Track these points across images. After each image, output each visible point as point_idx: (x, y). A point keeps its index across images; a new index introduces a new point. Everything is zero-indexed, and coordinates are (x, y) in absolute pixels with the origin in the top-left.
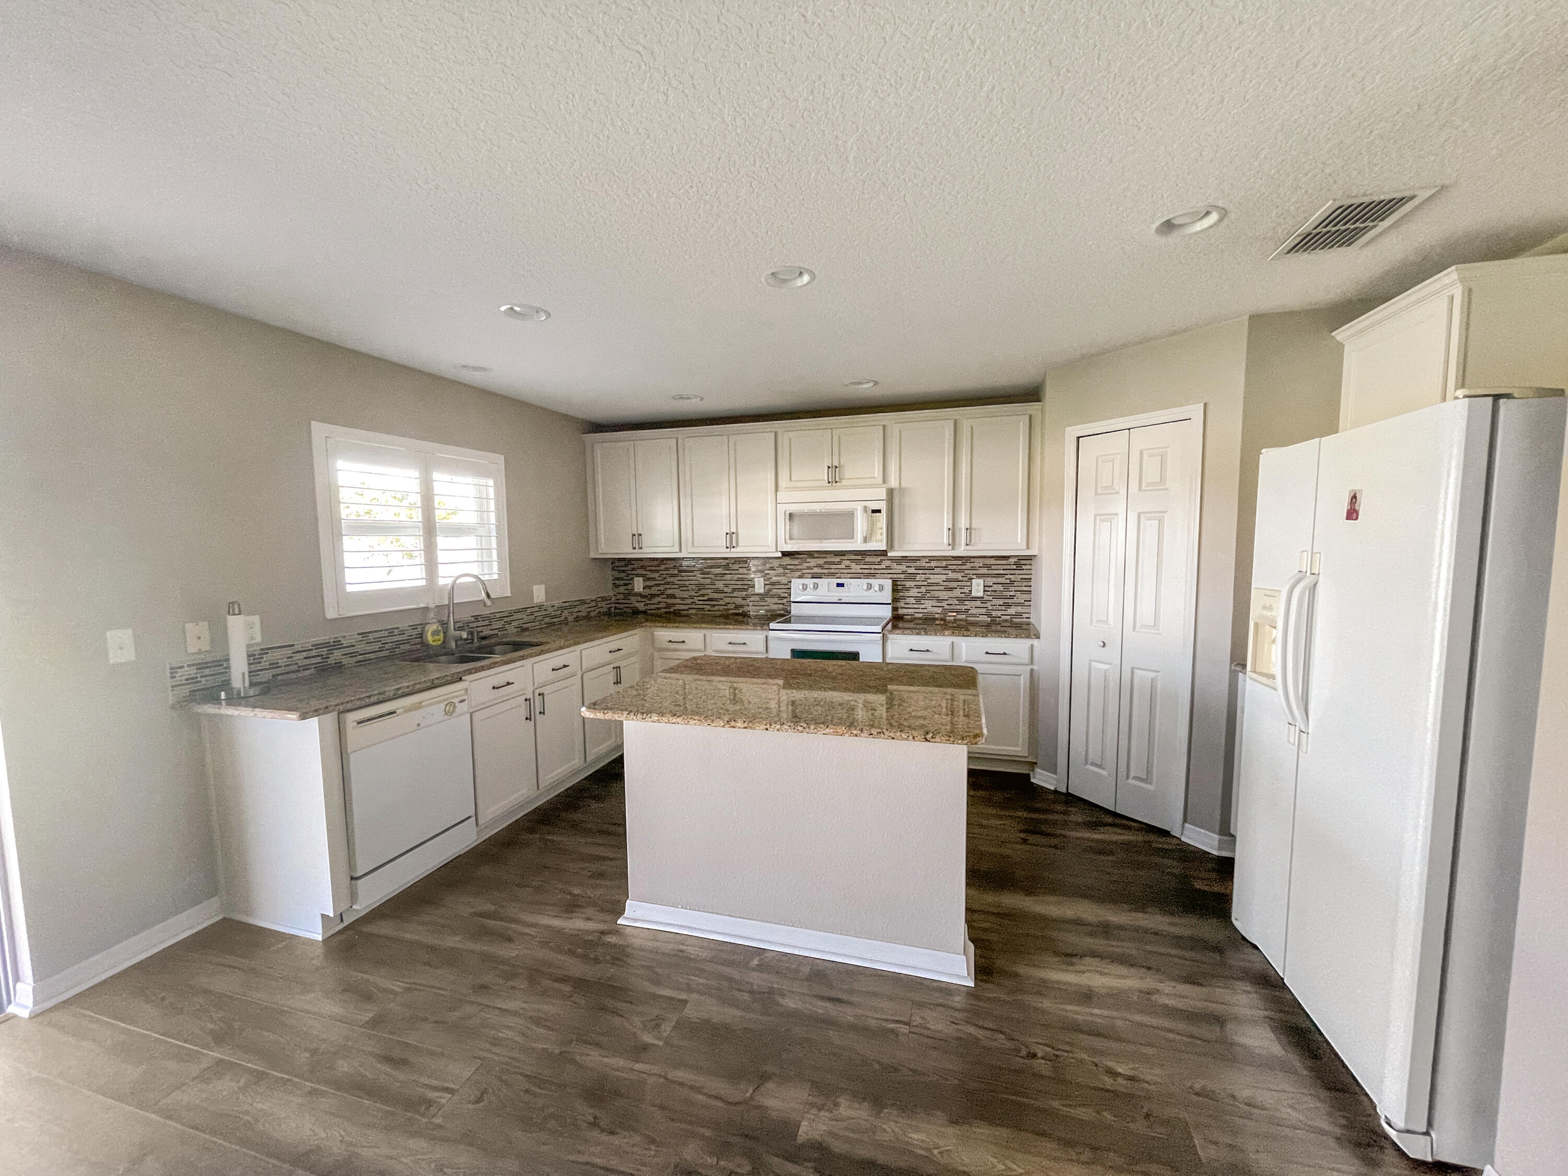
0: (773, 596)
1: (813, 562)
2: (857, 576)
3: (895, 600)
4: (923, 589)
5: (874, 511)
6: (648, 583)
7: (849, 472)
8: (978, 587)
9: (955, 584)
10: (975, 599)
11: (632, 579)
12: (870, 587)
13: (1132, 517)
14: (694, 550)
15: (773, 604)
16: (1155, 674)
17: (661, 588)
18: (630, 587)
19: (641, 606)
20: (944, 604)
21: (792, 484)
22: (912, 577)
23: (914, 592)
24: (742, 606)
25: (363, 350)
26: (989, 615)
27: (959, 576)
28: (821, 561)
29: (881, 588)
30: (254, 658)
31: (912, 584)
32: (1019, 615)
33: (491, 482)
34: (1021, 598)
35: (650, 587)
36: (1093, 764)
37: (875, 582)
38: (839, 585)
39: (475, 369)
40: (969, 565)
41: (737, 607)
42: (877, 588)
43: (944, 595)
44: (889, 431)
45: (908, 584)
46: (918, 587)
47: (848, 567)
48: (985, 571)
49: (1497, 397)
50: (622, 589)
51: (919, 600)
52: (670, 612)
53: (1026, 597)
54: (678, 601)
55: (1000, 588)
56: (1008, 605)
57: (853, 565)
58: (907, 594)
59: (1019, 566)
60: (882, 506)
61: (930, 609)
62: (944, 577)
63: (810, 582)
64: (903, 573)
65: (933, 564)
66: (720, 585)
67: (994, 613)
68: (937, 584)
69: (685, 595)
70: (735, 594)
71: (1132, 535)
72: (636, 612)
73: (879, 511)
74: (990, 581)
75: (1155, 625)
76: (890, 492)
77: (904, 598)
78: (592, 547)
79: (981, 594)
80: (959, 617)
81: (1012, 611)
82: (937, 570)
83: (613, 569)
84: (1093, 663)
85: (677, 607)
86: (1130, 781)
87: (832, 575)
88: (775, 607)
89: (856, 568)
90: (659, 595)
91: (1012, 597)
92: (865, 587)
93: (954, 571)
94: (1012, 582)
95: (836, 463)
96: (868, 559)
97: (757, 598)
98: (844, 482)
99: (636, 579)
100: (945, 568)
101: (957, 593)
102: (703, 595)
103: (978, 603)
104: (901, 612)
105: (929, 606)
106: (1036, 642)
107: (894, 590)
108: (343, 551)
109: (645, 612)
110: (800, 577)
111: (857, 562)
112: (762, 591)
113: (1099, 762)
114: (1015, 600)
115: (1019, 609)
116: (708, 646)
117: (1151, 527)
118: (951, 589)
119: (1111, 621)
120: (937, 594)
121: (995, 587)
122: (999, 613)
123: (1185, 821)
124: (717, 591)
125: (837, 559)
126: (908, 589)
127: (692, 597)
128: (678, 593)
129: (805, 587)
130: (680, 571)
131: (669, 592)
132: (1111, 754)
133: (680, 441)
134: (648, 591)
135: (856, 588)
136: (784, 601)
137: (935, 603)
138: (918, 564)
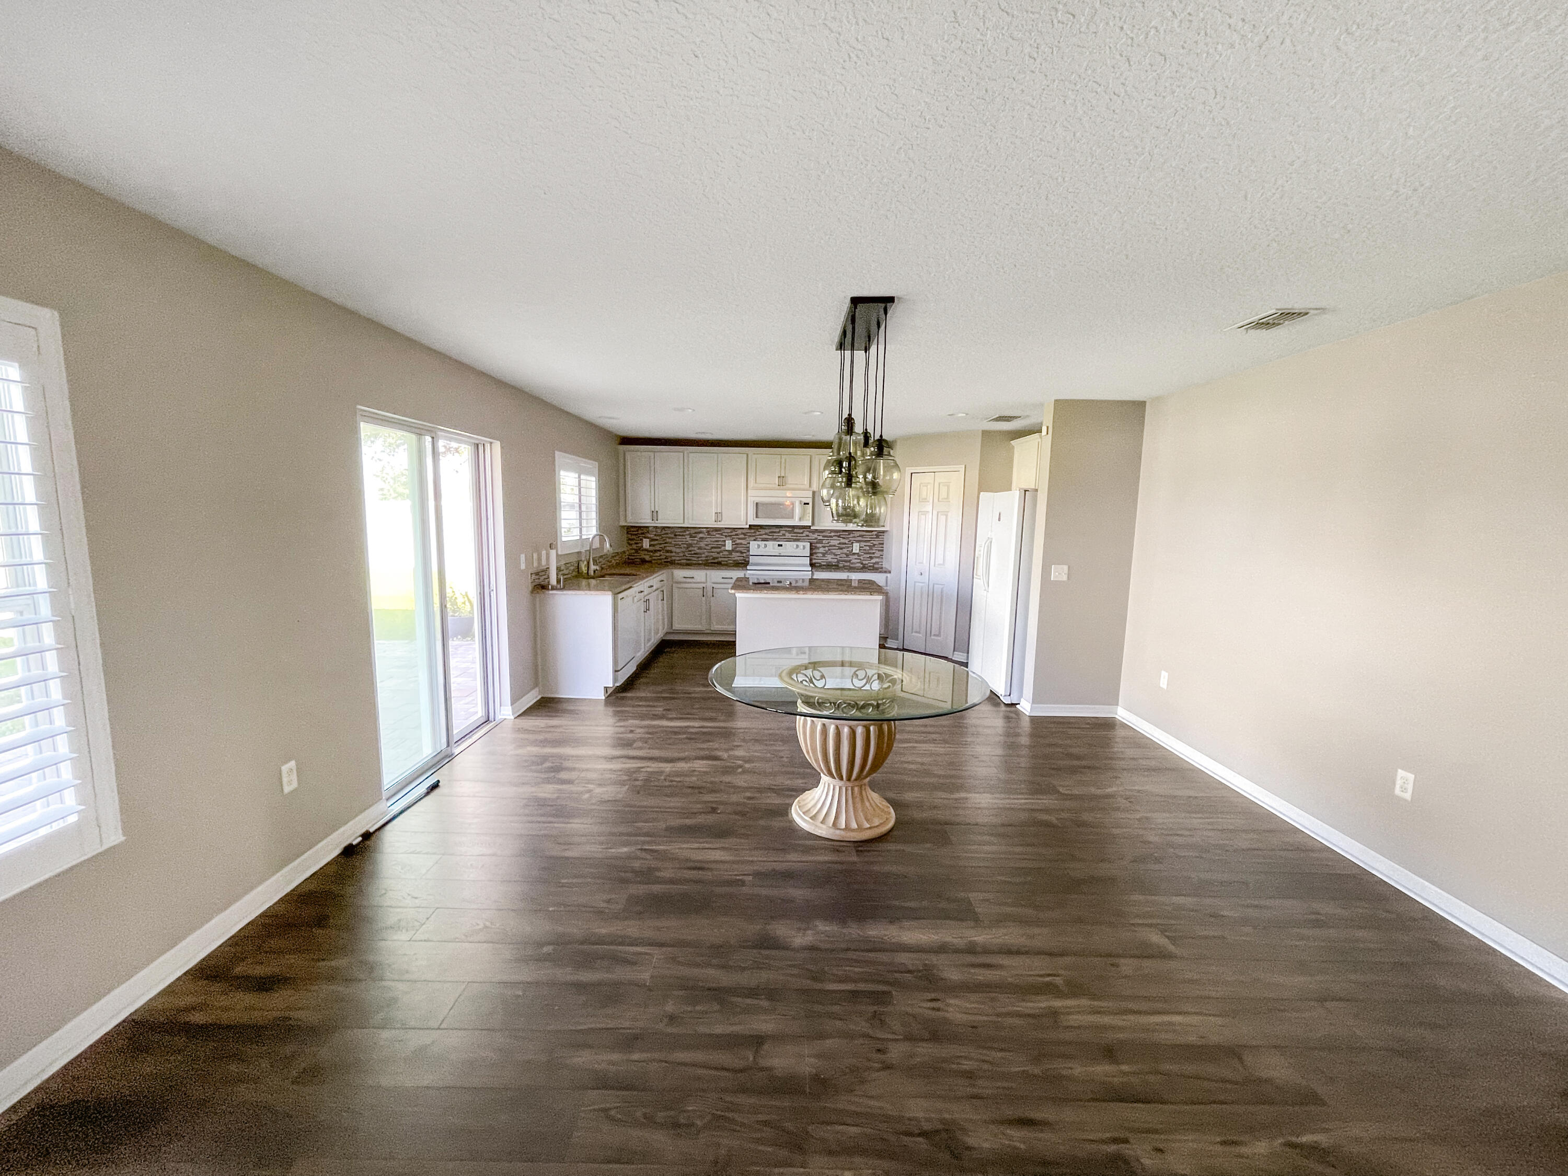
0: (737, 552)
1: (763, 531)
2: (789, 540)
3: (811, 554)
4: (827, 549)
5: (805, 504)
6: (652, 543)
7: (791, 480)
8: (856, 548)
9: (844, 546)
10: (854, 554)
11: (641, 540)
12: (797, 546)
13: (935, 513)
14: (694, 522)
15: (736, 556)
16: (941, 586)
17: (662, 546)
18: (640, 545)
19: (647, 558)
20: (838, 557)
21: (756, 485)
22: (820, 541)
23: (822, 550)
24: (717, 558)
25: (571, 412)
26: (862, 564)
27: (846, 541)
28: (767, 531)
29: (804, 548)
30: (559, 569)
31: (821, 545)
32: (877, 563)
33: (593, 479)
34: (878, 554)
35: (654, 545)
36: (916, 632)
37: (801, 544)
38: (779, 545)
39: (610, 418)
40: (852, 535)
41: (714, 558)
42: (802, 547)
43: (838, 552)
44: (813, 459)
45: (818, 545)
46: (824, 547)
47: (784, 535)
48: (860, 539)
49: (1025, 491)
50: (634, 546)
51: (824, 554)
52: (667, 562)
53: (881, 553)
54: (674, 554)
55: (868, 548)
56: (871, 558)
57: (787, 534)
58: (817, 551)
59: (877, 536)
60: (810, 501)
61: (830, 560)
62: (838, 542)
63: (762, 543)
64: (816, 539)
65: (833, 534)
66: (702, 544)
67: (864, 562)
68: (834, 546)
69: (678, 550)
70: (713, 550)
71: (934, 522)
72: (643, 561)
73: (808, 504)
74: (863, 544)
75: (943, 564)
76: (814, 493)
77: (816, 553)
78: (622, 518)
79: (858, 551)
80: (846, 564)
81: (874, 561)
82: (834, 538)
83: (627, 533)
84: (917, 584)
85: (673, 558)
86: (932, 637)
87: (775, 540)
88: (738, 558)
89: (788, 535)
90: (660, 551)
91: (874, 553)
92: (795, 546)
93: (844, 538)
94: (874, 545)
95: (783, 475)
96: (796, 530)
97: (727, 553)
98: (788, 486)
99: (644, 540)
100: (839, 536)
101: (845, 551)
102: (690, 551)
103: (856, 556)
104: (814, 561)
105: (829, 558)
106: (888, 575)
107: (811, 549)
108: (561, 519)
109: (650, 562)
110: (754, 540)
111: (790, 532)
112: (730, 549)
113: (918, 630)
114: (876, 555)
115: (877, 560)
116: (708, 579)
117: (942, 518)
118: (841, 549)
119: (924, 562)
120: (834, 551)
121: (865, 548)
122: (867, 562)
123: (954, 651)
124: (700, 548)
125: (778, 530)
126: (818, 548)
127: (684, 552)
128: (673, 549)
129: (759, 546)
130: (675, 535)
131: (668, 548)
132: (923, 629)
133: (685, 454)
134: (652, 548)
135: (790, 547)
136: (744, 555)
137: (833, 557)
138: (824, 534)
